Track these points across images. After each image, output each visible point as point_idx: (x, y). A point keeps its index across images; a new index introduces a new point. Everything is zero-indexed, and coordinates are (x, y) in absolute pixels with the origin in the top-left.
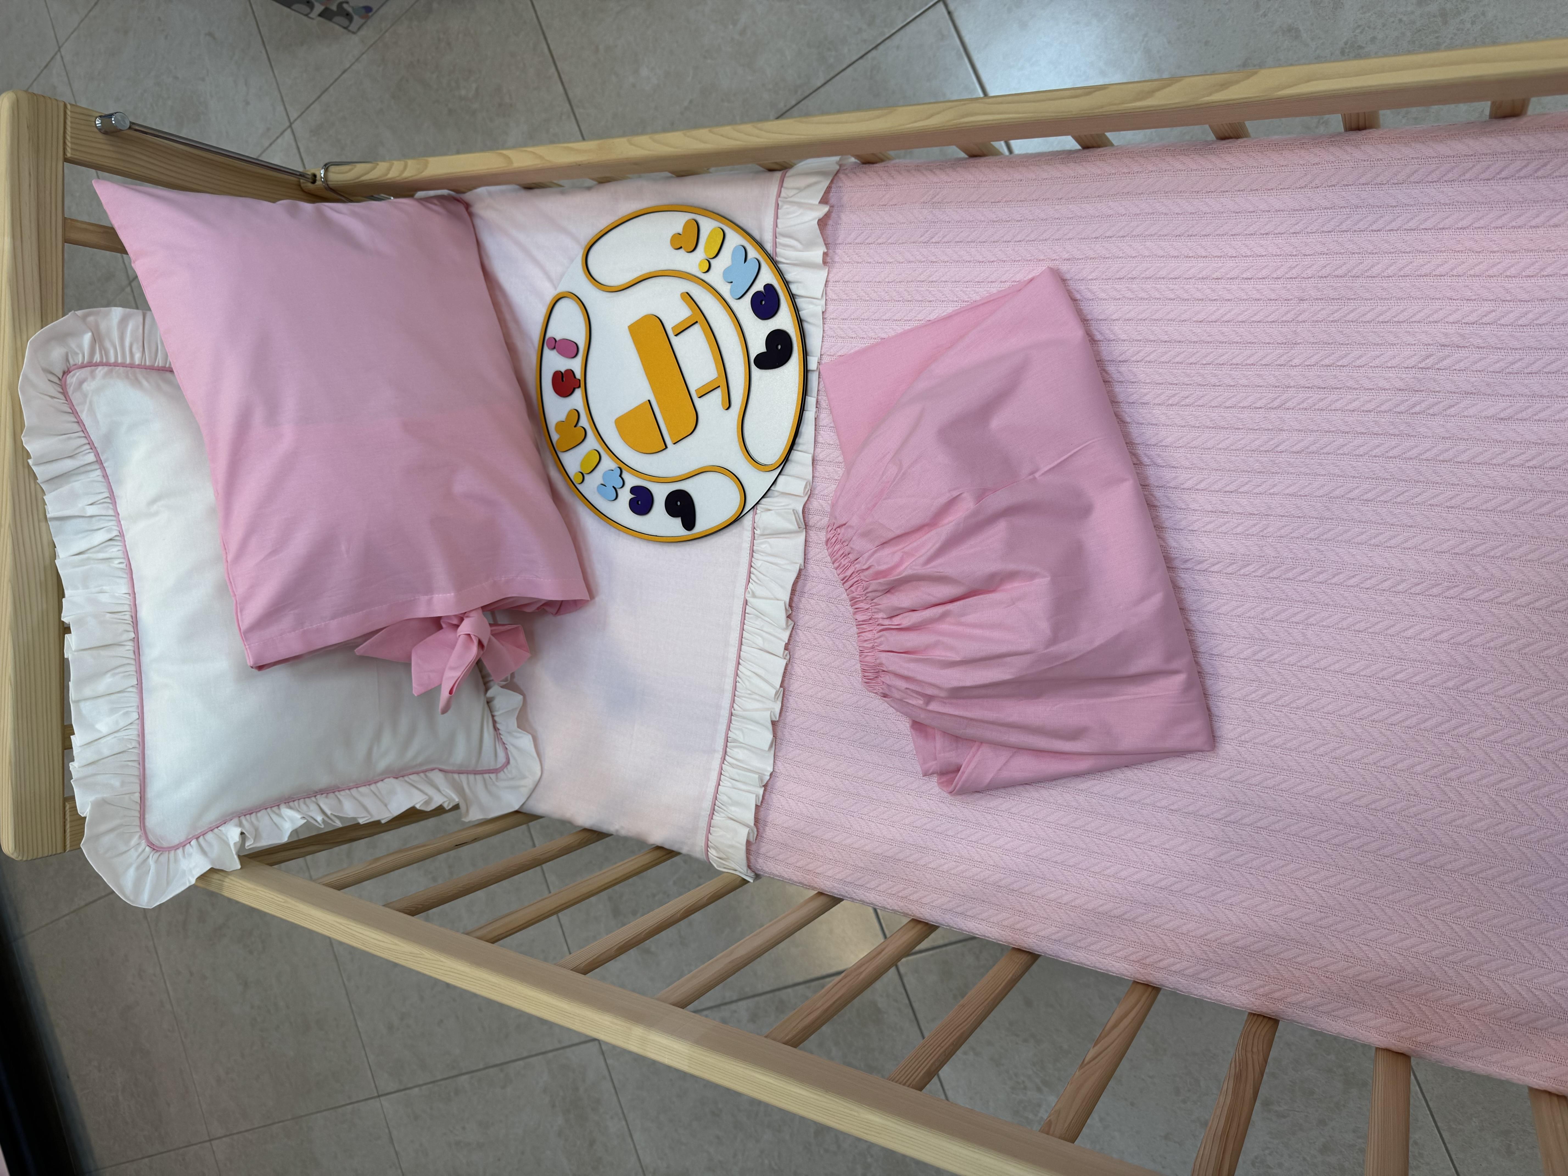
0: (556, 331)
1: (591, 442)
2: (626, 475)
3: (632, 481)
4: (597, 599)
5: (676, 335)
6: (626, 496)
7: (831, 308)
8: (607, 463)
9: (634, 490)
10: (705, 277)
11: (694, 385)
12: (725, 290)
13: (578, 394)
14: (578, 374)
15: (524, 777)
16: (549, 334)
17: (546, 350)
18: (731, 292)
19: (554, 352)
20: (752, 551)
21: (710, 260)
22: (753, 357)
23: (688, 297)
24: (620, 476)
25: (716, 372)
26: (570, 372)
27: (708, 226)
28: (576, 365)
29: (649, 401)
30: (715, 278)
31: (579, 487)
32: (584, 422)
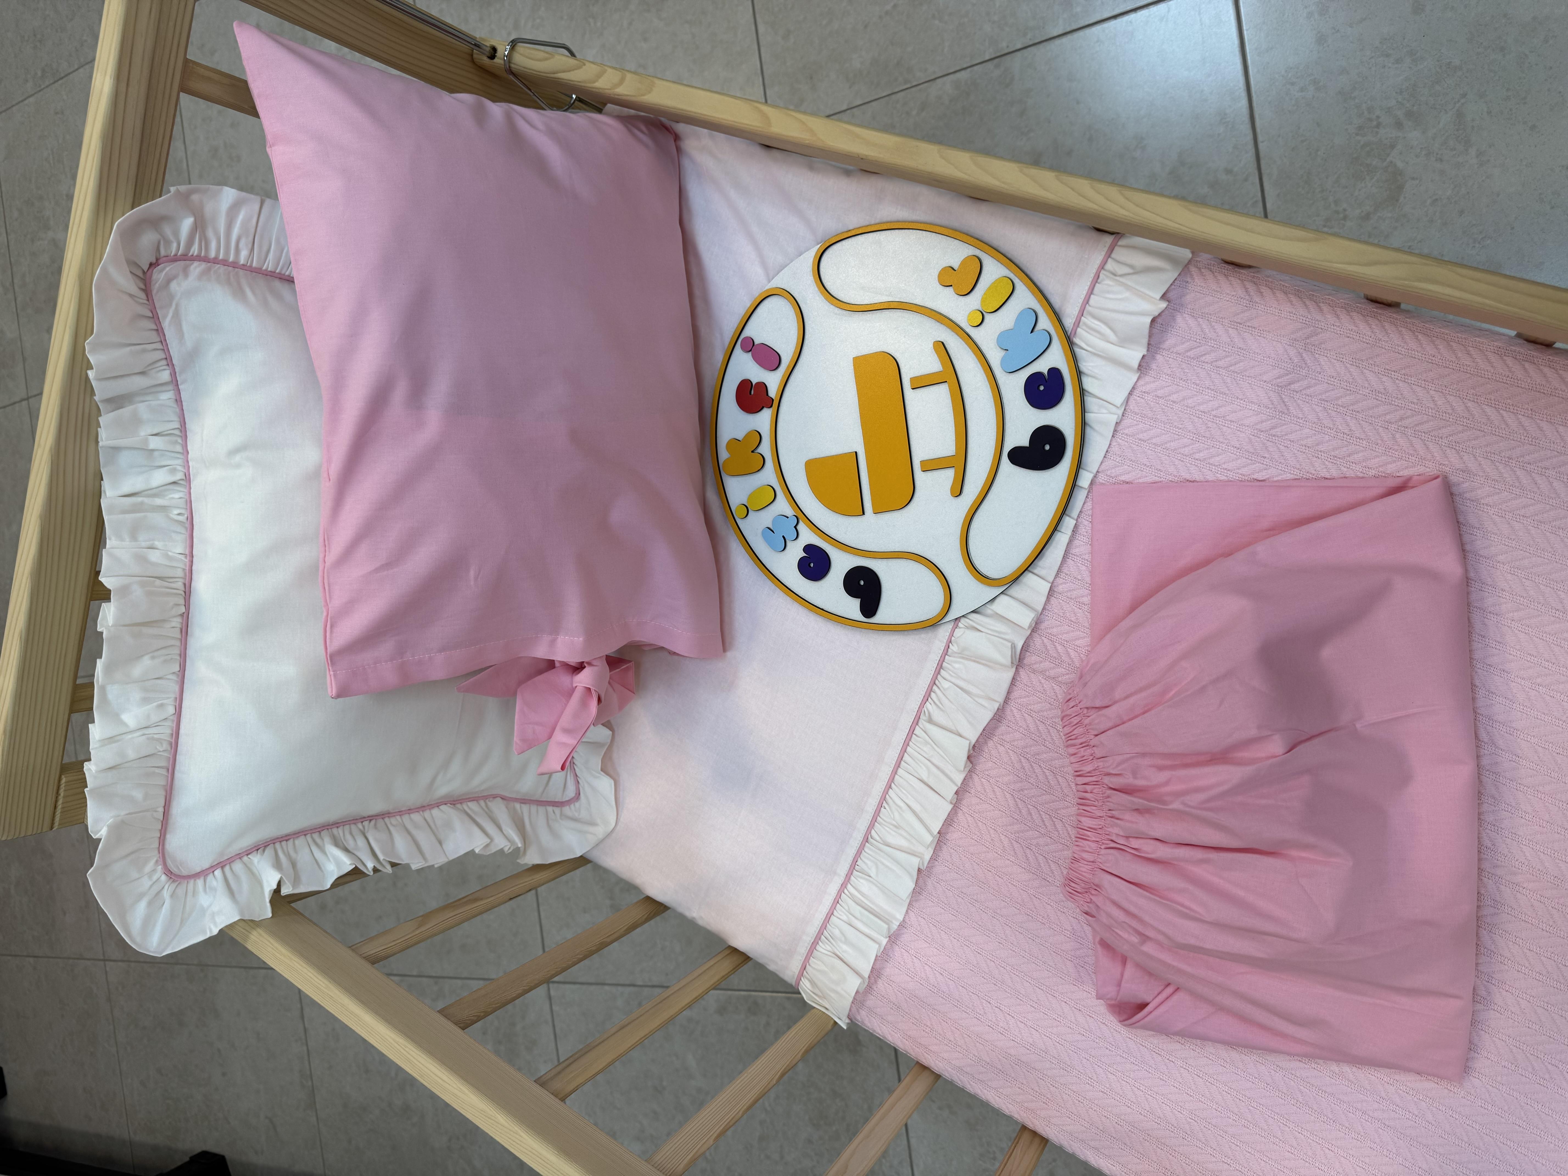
0: (757, 331)
1: (768, 475)
2: (802, 527)
3: (808, 537)
4: (729, 654)
5: (913, 389)
6: (796, 552)
7: (1127, 422)
8: (782, 506)
9: (809, 548)
10: (973, 332)
11: (920, 454)
12: (995, 357)
13: (766, 414)
14: (773, 392)
15: (593, 824)
16: (747, 333)
17: (738, 349)
18: (1003, 362)
19: (749, 356)
20: (940, 667)
21: (986, 315)
22: (1008, 447)
23: (942, 348)
24: (795, 527)
25: (954, 448)
26: (762, 387)
27: (993, 270)
28: (772, 381)
29: (856, 452)
30: (986, 337)
31: (739, 522)
32: (765, 449)
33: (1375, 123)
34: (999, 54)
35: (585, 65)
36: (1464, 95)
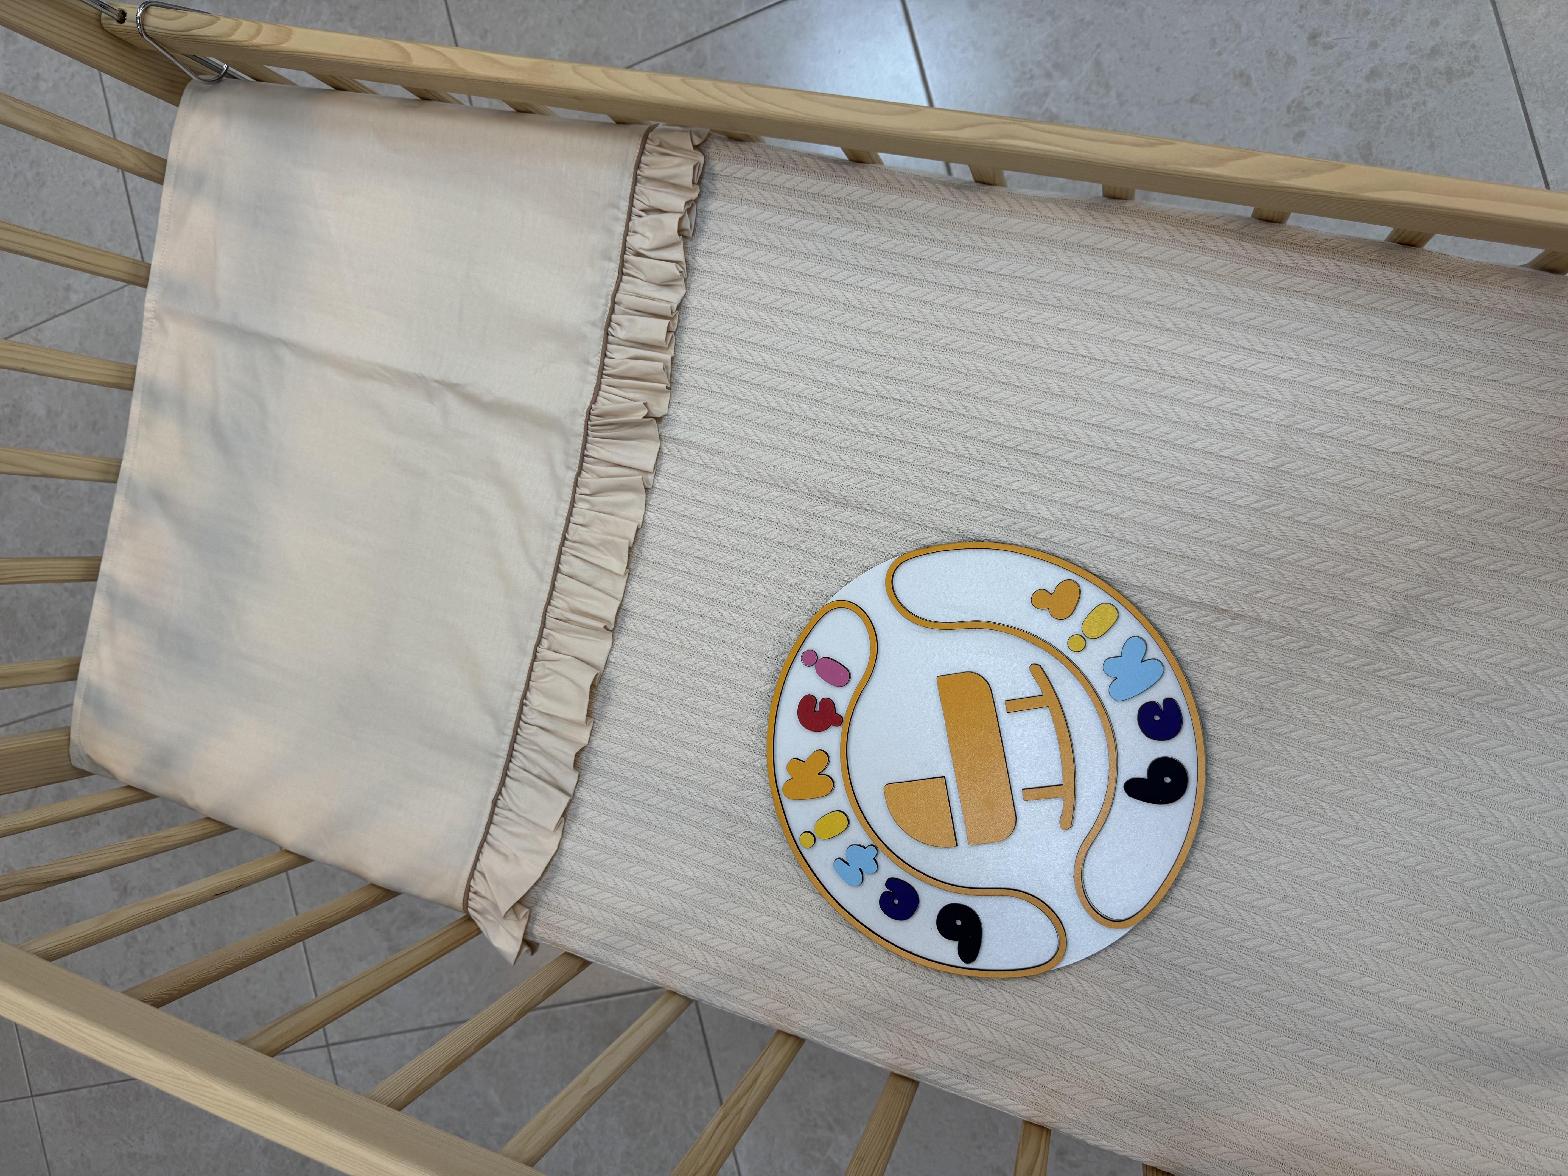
33: (1028, 76)
34: (689, 38)
35: (219, 19)
36: (1099, 46)
